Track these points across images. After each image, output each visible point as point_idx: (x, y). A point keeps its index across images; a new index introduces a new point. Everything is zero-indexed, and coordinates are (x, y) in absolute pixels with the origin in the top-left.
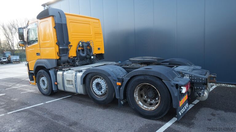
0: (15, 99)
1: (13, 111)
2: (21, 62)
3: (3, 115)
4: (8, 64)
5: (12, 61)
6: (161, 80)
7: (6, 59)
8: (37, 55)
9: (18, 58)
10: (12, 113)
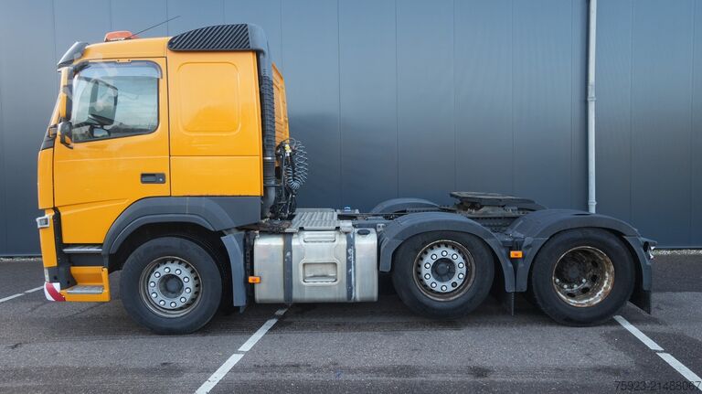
6: (619, 235)
8: (143, 182)
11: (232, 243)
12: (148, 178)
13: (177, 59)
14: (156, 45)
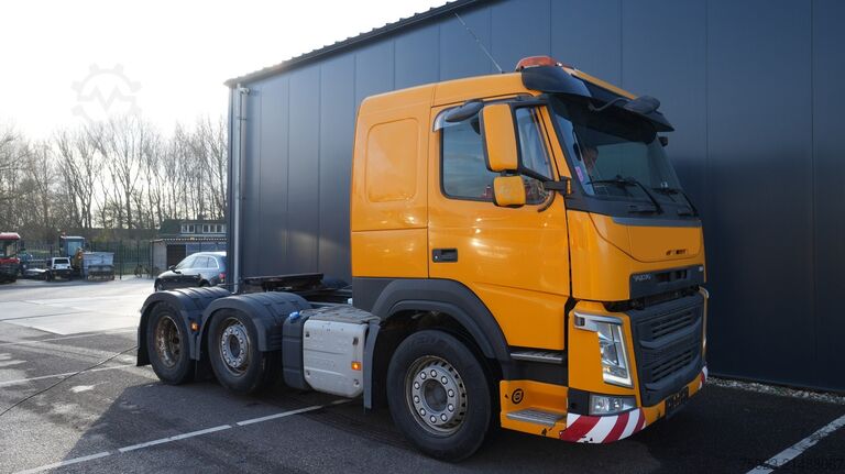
0: (131, 407)
1: (135, 444)
2: (117, 278)
3: (107, 454)
4: (70, 280)
5: (86, 273)
7: (66, 261)
9: (109, 260)
10: (135, 450)
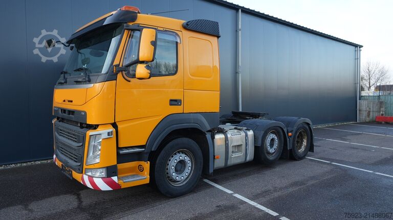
8: (170, 105)
11: (208, 136)
12: (174, 102)
13: (186, 34)
14: (175, 23)
